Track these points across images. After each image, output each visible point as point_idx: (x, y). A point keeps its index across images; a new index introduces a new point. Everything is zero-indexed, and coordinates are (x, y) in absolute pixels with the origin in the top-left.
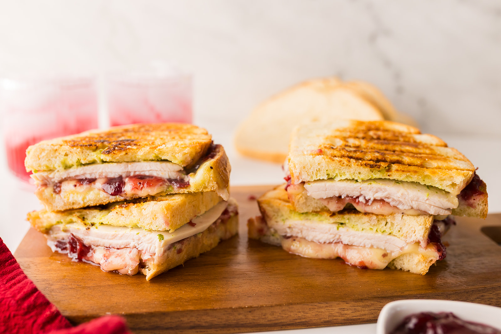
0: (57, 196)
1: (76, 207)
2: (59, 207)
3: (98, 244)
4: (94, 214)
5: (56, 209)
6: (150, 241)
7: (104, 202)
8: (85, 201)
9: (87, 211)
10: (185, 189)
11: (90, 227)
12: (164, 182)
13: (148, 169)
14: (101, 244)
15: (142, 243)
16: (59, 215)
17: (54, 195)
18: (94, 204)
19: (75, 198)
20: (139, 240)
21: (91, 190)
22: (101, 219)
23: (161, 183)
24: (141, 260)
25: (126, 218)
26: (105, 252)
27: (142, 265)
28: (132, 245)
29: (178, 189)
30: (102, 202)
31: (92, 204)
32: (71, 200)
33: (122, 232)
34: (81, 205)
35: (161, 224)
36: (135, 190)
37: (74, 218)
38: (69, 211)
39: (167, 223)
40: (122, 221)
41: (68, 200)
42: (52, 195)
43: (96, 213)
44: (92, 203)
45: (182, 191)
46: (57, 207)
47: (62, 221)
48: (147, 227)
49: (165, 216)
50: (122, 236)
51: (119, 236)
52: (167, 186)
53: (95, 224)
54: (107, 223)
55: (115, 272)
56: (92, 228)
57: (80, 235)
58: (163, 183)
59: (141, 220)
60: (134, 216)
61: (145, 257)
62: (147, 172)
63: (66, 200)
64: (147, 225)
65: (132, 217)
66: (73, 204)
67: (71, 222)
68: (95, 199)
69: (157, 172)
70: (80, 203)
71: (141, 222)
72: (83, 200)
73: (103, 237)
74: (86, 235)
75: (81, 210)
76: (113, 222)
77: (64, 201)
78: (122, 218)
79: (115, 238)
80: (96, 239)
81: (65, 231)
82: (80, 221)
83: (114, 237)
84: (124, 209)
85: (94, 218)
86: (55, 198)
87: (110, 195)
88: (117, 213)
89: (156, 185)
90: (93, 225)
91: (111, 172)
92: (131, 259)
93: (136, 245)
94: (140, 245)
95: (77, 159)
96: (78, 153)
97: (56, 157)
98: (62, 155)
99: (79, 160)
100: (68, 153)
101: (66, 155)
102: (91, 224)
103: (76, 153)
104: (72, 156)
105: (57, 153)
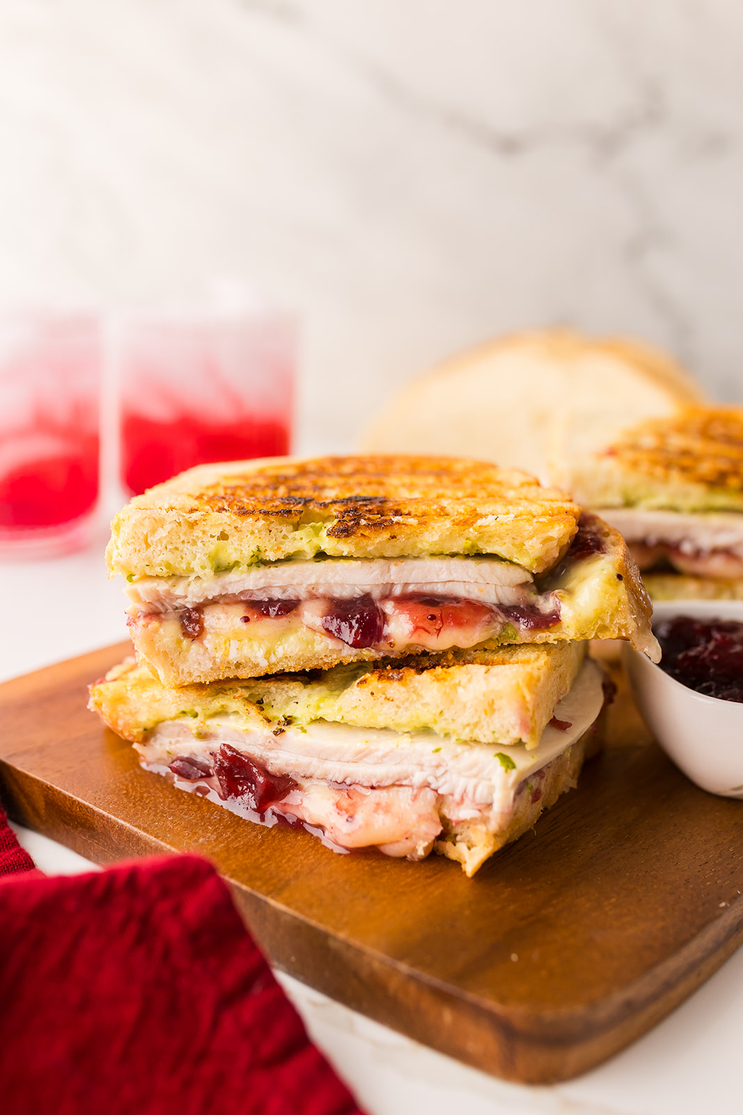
0: (195, 647)
1: (244, 673)
2: (196, 674)
3: (308, 774)
4: (292, 694)
5: (188, 681)
6: (475, 771)
7: (325, 663)
8: (273, 659)
9: (272, 686)
10: (548, 634)
11: (283, 728)
12: (492, 614)
13: (444, 577)
14: (318, 773)
15: (447, 776)
16: (193, 695)
17: (185, 642)
18: (298, 669)
19: (246, 651)
20: (438, 766)
21: (288, 631)
22: (318, 708)
23: (486, 617)
24: (444, 821)
25: (398, 707)
26: (337, 797)
27: (447, 833)
28: (418, 778)
29: (530, 633)
30: (320, 662)
31: (292, 667)
32: (233, 656)
33: (384, 744)
35: (507, 724)
36: (419, 636)
37: (233, 702)
38: (220, 686)
39: (525, 725)
40: (384, 714)
41: (226, 655)
42: (179, 642)
43: (295, 689)
44: (292, 664)
45: (541, 637)
46: (190, 674)
47: (198, 709)
48: (466, 735)
49: (524, 706)
50: (384, 756)
51: (380, 754)
52: (500, 623)
53: (295, 718)
54: (338, 719)
56: (291, 731)
58: (491, 617)
59: (446, 715)
60: (425, 705)
61: (458, 814)
62: (439, 585)
63: (219, 655)
64: (464, 728)
65: (418, 706)
66: (238, 665)
67: (222, 713)
68: (300, 653)
69: (467, 586)
70: (256, 666)
71: (446, 720)
72: (267, 656)
73: (324, 756)
74: (270, 749)
75: (252, 684)
76: (352, 717)
77: (214, 660)
78: (387, 708)
79: (365, 759)
80: (304, 760)
81: (203, 736)
82: (253, 710)
83: (360, 756)
84: (396, 684)
85: (292, 705)
86: (188, 650)
87: (351, 646)
88: (372, 694)
89: (476, 623)
90: (289, 721)
91: (342, 585)
92: (421, 817)
93: (431, 779)
94: (442, 780)
95: (254, 548)
96: (256, 531)
97: (194, 543)
98: (212, 536)
99: (259, 550)
100: (228, 530)
101: (224, 536)
102: (286, 719)
103: (253, 533)
104: (241, 540)
105: (197, 532)
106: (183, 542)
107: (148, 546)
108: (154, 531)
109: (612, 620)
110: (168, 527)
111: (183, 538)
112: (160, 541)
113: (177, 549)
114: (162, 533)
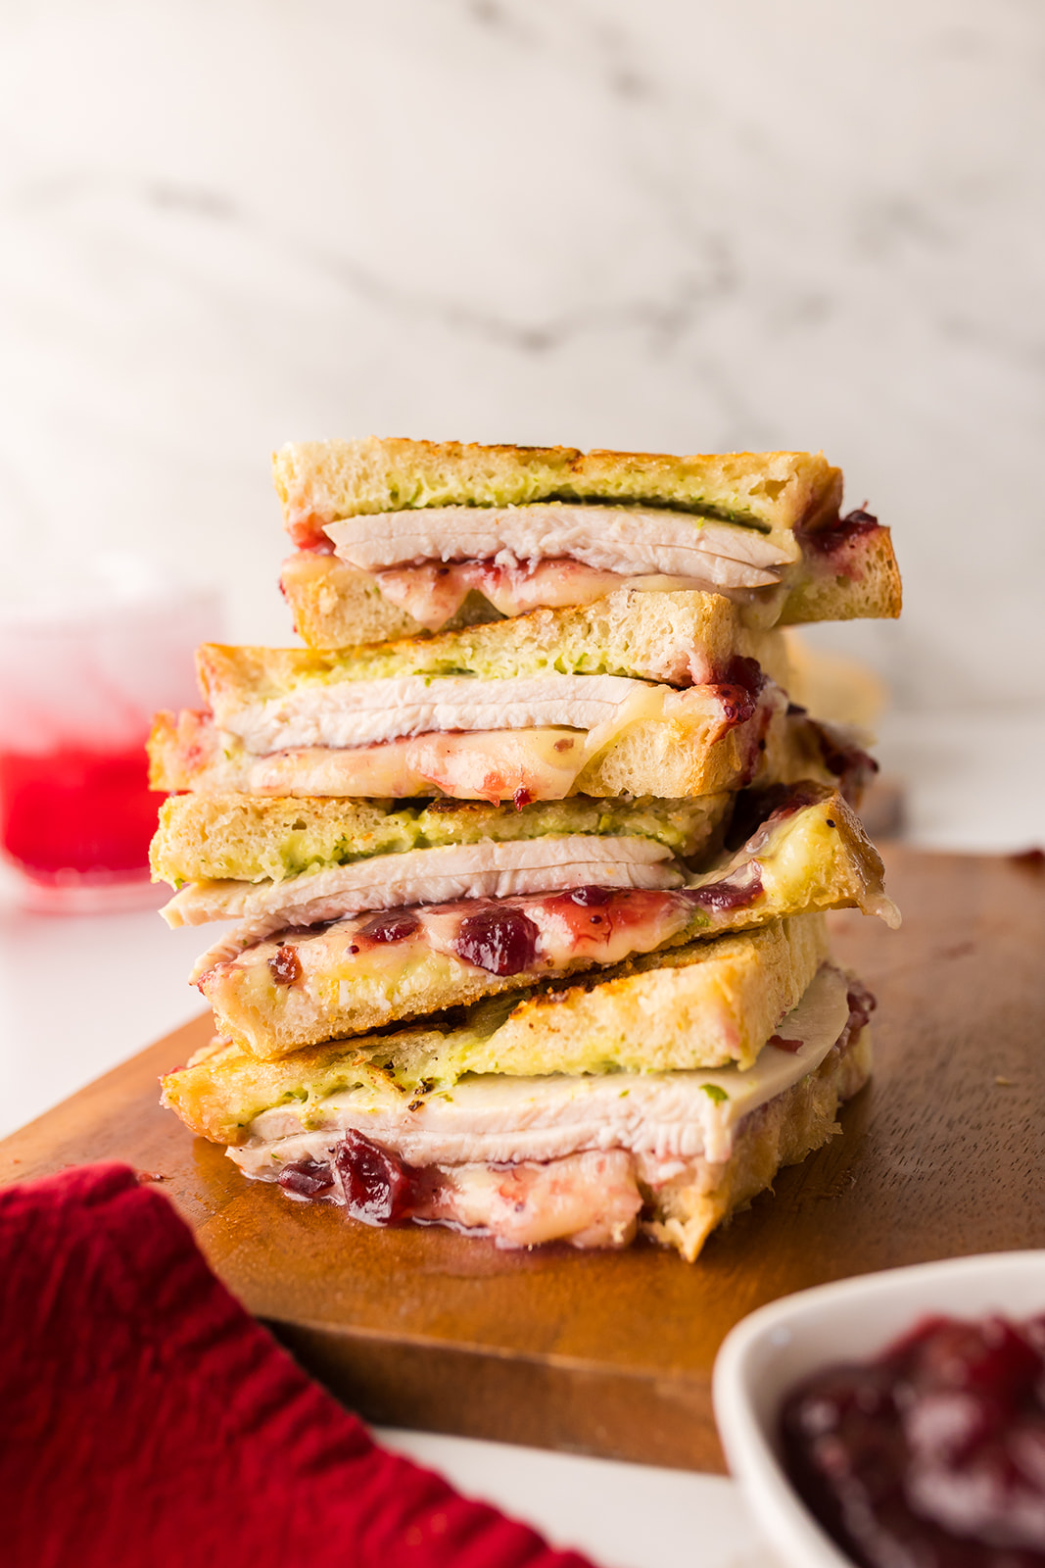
0: (292, 995)
1: (362, 1024)
2: (297, 1032)
3: (462, 1157)
4: (429, 1048)
5: (287, 1044)
6: (676, 1112)
7: (467, 997)
8: (398, 1000)
9: (402, 1041)
10: (749, 911)
11: (421, 1099)
12: (672, 900)
14: (475, 1154)
15: (643, 1127)
16: (298, 1067)
17: (280, 990)
18: (432, 1008)
19: (361, 993)
20: (629, 1116)
21: (411, 961)
22: (464, 1058)
23: (665, 907)
24: (644, 1189)
25: (567, 1039)
26: (500, 1181)
27: (650, 1210)
28: (604, 1137)
29: (725, 914)
30: (460, 995)
31: (424, 1007)
32: (345, 1001)
33: (553, 1097)
34: (380, 1020)
35: (710, 1041)
36: (584, 946)
37: (353, 1071)
38: (332, 1047)
39: (734, 1035)
40: (550, 1053)
41: (336, 1000)
42: (271, 992)
43: (432, 1041)
44: (423, 1002)
45: (741, 918)
46: (290, 1034)
47: (307, 1087)
48: (658, 1062)
49: (726, 1010)
50: (559, 1114)
51: (552, 1112)
52: (686, 909)
53: (437, 1080)
54: (491, 1068)
55: (555, 1250)
56: (431, 1100)
57: (383, 1133)
58: (672, 904)
59: (631, 1039)
60: (601, 1029)
61: (658, 1173)
63: (325, 1002)
64: (655, 1053)
65: (593, 1032)
66: (352, 1013)
67: (339, 1089)
68: (433, 987)
70: (376, 1011)
71: (630, 1046)
72: (390, 994)
73: (479, 1129)
74: (409, 1131)
75: (375, 1040)
76: (511, 1062)
77: (319, 1009)
78: (553, 1043)
79: (535, 1124)
80: (454, 1139)
81: (317, 1125)
82: (381, 1077)
83: (526, 1123)
84: (559, 1007)
85: (432, 1063)
86: (284, 1001)
87: (496, 973)
88: (531, 1026)
89: (654, 916)
90: (429, 1086)
92: (612, 1191)
93: (622, 1135)
94: (636, 1134)
95: (338, 837)
96: (341, 817)
97: (263, 835)
98: (286, 825)
99: (344, 839)
100: (306, 818)
101: (300, 826)
102: (425, 1083)
103: (336, 819)
104: (322, 828)
105: (269, 821)
106: (249, 834)
107: (205, 837)
108: (213, 820)
109: (828, 879)
110: (232, 814)
111: (249, 828)
112: (220, 831)
113: (241, 841)
114: (224, 820)
